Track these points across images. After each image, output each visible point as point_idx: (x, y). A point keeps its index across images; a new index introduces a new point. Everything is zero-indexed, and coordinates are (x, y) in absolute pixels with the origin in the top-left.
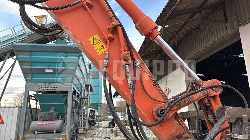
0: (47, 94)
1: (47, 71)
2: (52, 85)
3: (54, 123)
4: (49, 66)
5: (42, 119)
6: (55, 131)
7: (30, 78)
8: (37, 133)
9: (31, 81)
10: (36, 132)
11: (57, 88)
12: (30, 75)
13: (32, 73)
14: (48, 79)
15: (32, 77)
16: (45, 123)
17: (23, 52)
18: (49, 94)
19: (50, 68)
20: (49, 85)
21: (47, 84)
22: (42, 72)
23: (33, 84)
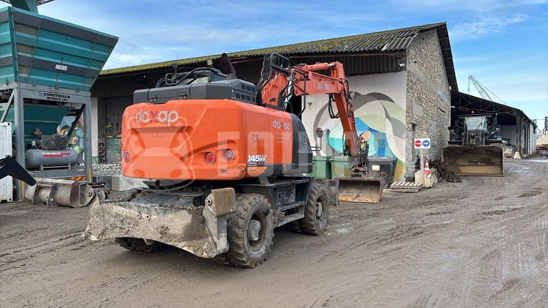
0: (46, 106)
1: (58, 67)
2: (62, 91)
3: (69, 154)
4: (62, 59)
5: (46, 148)
6: (70, 165)
7: (26, 76)
8: (44, 169)
9: (26, 80)
10: (42, 168)
11: (69, 97)
12: (25, 70)
13: (32, 67)
14: (55, 80)
15: (30, 74)
16: (54, 153)
17: (26, 27)
18: (49, 106)
19: (64, 63)
20: (56, 91)
21: (53, 90)
22: (49, 68)
23: (30, 86)
